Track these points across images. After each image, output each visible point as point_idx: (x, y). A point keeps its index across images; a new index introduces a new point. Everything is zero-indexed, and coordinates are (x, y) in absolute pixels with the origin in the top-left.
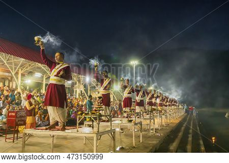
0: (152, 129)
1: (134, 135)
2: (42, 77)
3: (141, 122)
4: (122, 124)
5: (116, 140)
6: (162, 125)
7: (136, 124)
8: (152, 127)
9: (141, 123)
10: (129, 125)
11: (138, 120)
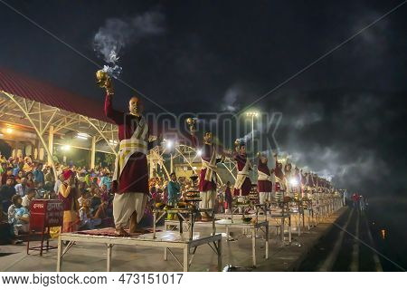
0: (287, 235)
1: (254, 245)
2: (90, 140)
3: (267, 222)
4: (233, 226)
5: (222, 254)
6: (304, 228)
7: (257, 225)
8: (285, 231)
9: (266, 224)
10: (245, 227)
11: (261, 219)
